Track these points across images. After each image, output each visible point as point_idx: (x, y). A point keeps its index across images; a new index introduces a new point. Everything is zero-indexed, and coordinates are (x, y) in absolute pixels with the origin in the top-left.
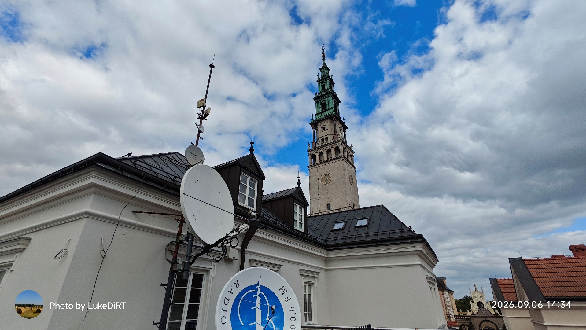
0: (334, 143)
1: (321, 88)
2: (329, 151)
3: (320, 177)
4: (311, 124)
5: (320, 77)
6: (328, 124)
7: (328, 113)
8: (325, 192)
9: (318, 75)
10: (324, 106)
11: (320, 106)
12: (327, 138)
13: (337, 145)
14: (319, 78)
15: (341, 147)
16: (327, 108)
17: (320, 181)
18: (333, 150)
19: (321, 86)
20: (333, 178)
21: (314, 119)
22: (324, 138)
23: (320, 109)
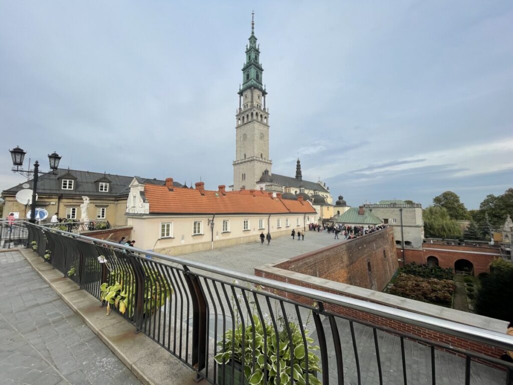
0: (250, 109)
1: (248, 59)
2: (248, 116)
3: (242, 135)
4: (239, 93)
5: (248, 47)
6: (248, 93)
7: (250, 83)
8: (243, 146)
9: (247, 46)
10: (248, 76)
11: (246, 76)
12: (247, 105)
13: (252, 111)
14: (247, 49)
15: (255, 113)
16: (250, 78)
17: (242, 139)
18: (250, 114)
19: (248, 57)
20: (248, 137)
21: (241, 89)
22: (246, 105)
23: (246, 79)
